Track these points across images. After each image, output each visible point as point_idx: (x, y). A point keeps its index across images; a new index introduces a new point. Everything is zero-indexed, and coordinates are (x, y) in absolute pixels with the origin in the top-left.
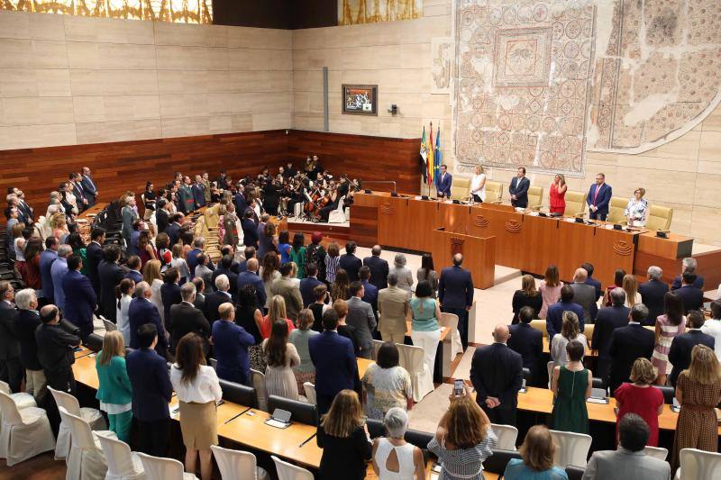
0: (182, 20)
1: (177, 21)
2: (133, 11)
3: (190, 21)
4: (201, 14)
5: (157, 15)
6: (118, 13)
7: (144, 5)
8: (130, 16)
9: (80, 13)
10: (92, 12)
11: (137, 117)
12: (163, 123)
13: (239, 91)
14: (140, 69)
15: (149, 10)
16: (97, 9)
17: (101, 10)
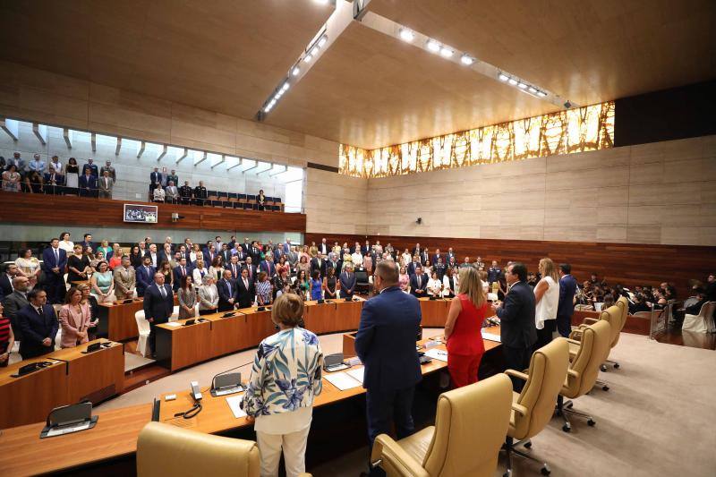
0: (579, 150)
1: (573, 152)
2: (532, 153)
3: (586, 149)
4: (600, 142)
5: (553, 152)
6: (521, 156)
7: (543, 147)
8: (529, 157)
9: (494, 161)
10: (503, 159)
11: (522, 224)
12: (546, 230)
13: (643, 204)
14: (530, 191)
15: (548, 149)
16: (506, 157)
17: (509, 157)
